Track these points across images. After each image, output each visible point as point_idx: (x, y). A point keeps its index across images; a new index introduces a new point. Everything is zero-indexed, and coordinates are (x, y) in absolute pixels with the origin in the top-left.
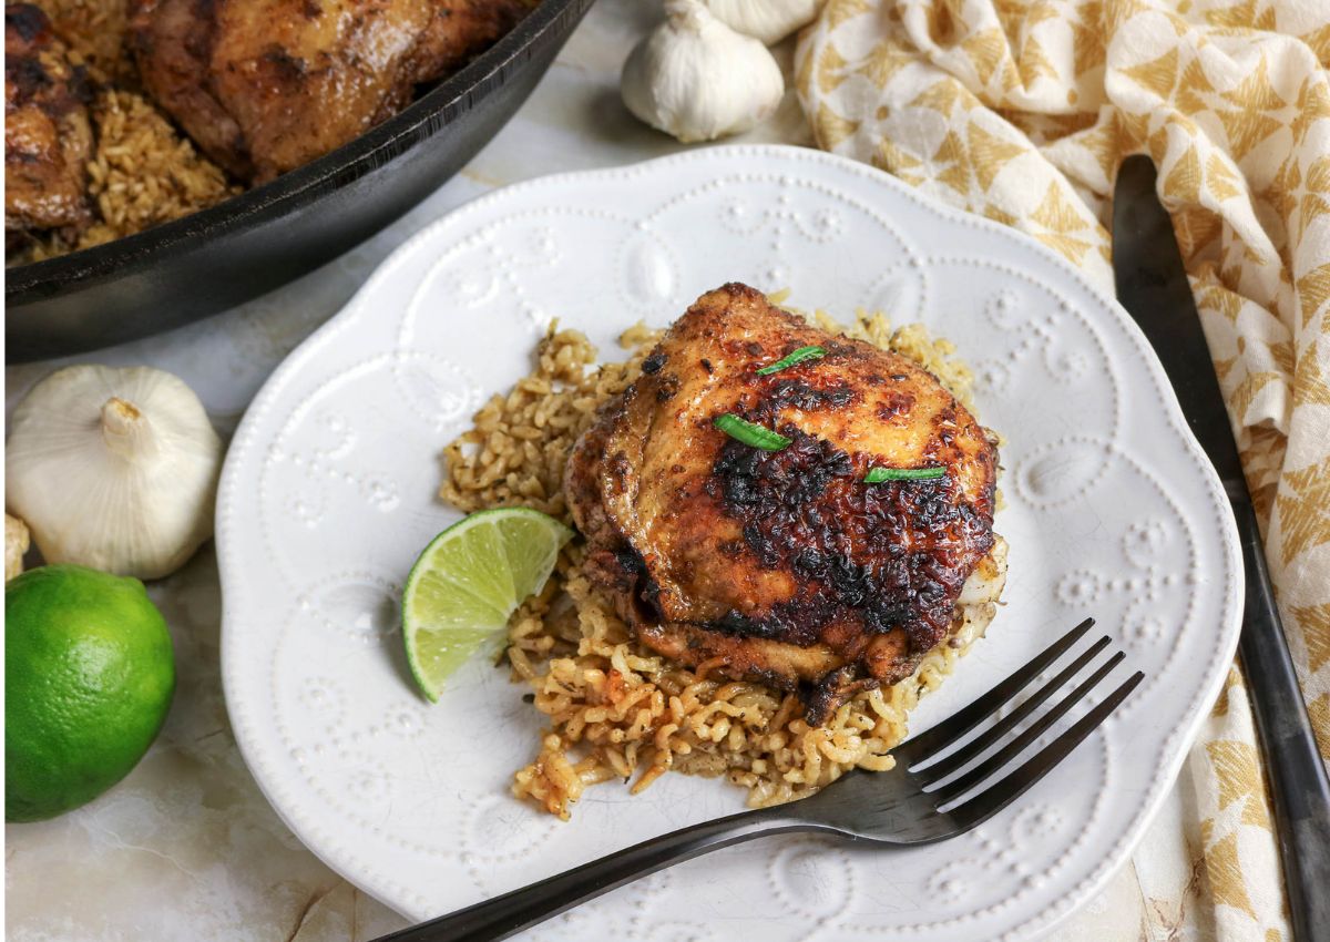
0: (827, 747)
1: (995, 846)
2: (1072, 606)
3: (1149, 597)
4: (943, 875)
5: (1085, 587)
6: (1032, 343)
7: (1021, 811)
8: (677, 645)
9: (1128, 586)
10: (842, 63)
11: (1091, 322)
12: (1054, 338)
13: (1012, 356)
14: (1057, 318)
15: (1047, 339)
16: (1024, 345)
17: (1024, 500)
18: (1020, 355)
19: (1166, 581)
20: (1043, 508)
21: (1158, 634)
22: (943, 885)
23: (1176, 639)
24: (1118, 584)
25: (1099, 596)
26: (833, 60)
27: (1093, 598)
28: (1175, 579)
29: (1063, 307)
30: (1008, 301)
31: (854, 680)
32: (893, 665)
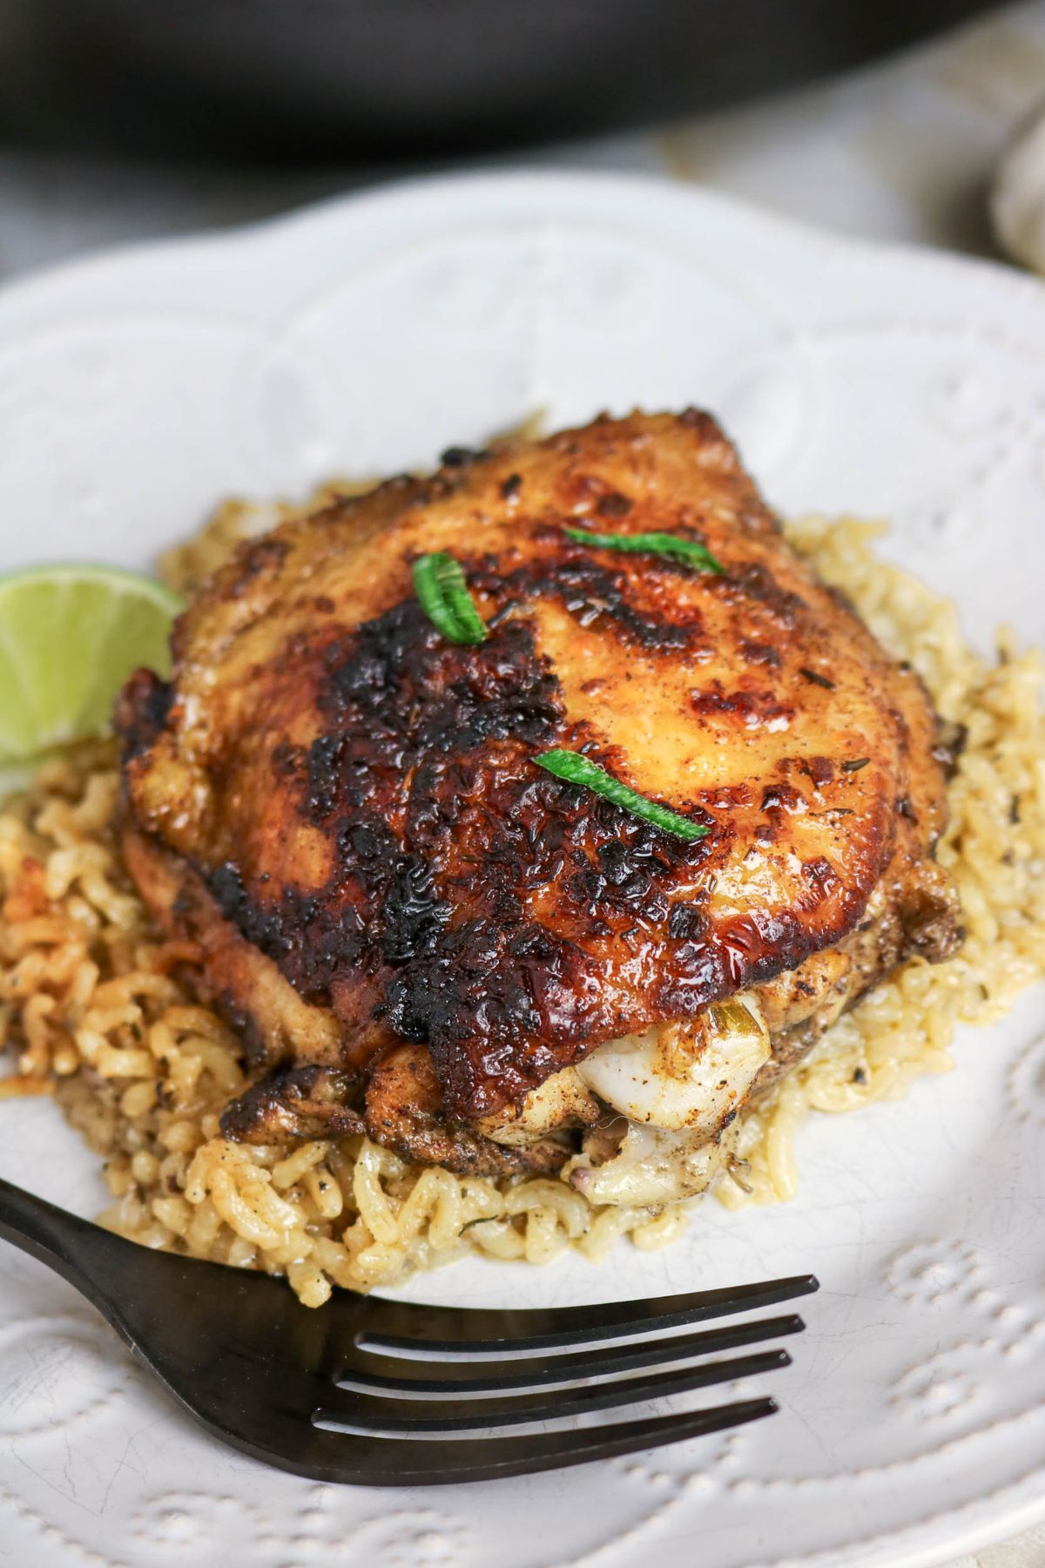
0: (222, 1182)
1: (316, 1523)
2: (892, 1289)
3: (1006, 1348)
5: (941, 1274)
7: (422, 1510)
8: (164, 895)
9: (996, 1313)
17: (1008, 1087)
20: (1023, 1118)
21: (948, 1409)
23: (962, 1434)
24: (988, 1300)
25: (942, 1302)
27: (931, 1298)
31: (335, 1100)
32: (403, 1112)
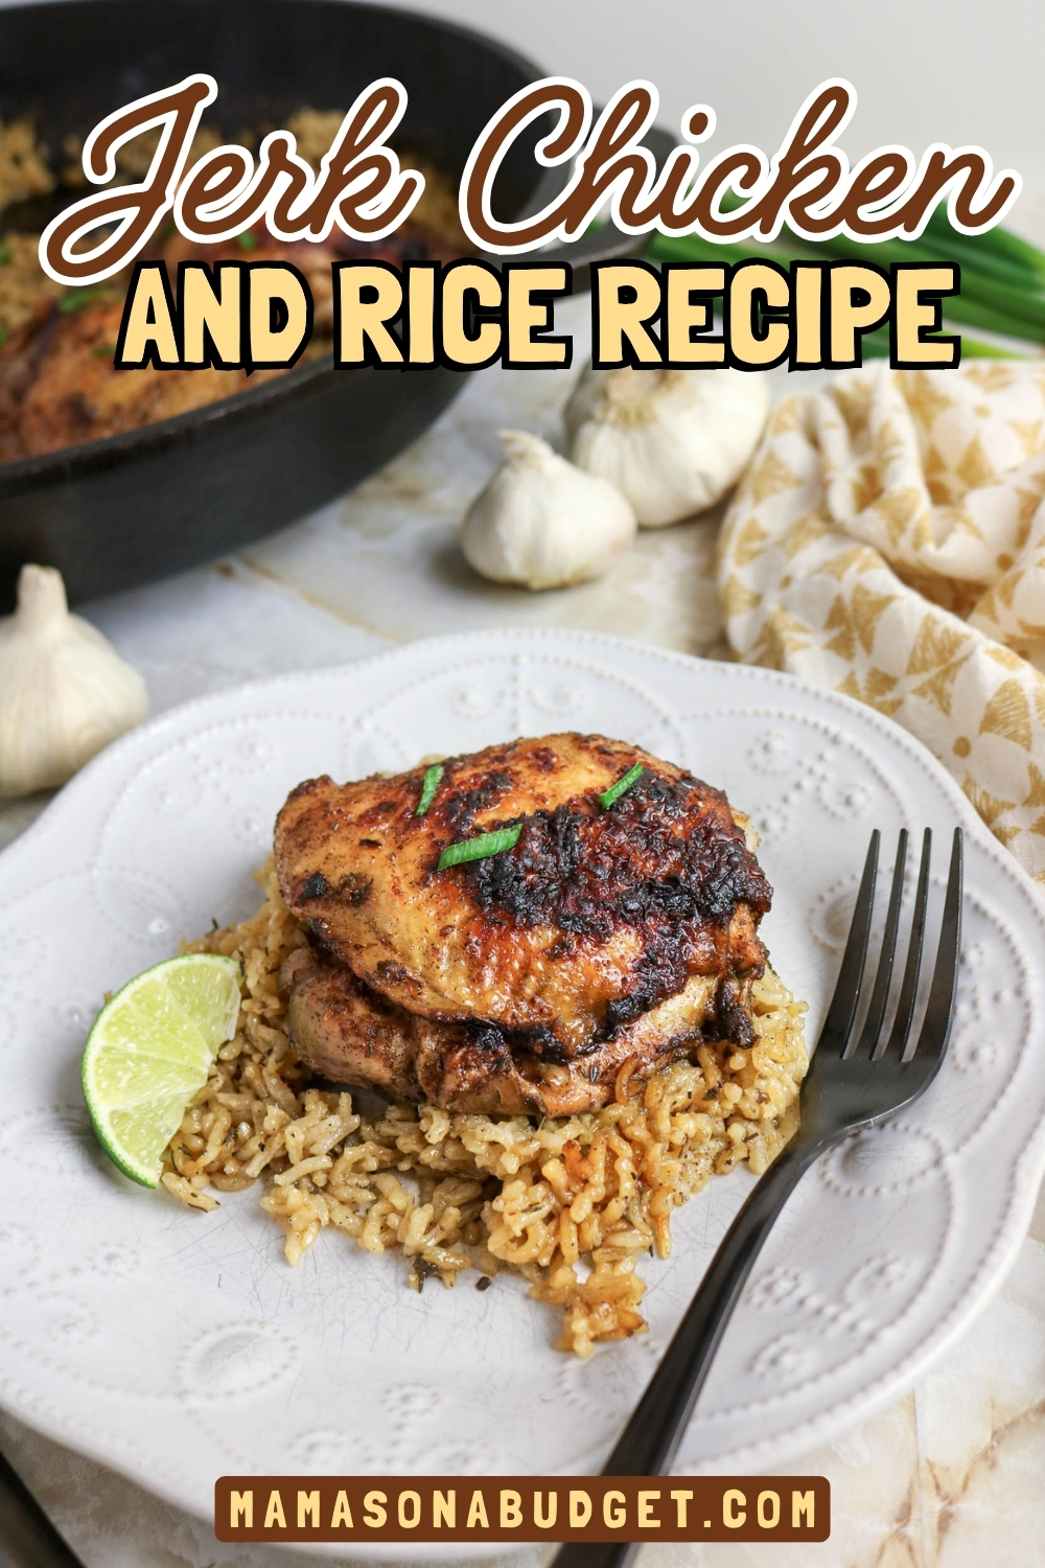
4: (773, 1350)
6: (808, 784)
10: (763, 536)
11: (868, 751)
12: (831, 776)
13: (785, 800)
14: (831, 754)
15: (823, 778)
16: (798, 786)
17: (824, 945)
18: (794, 797)
19: (996, 998)
22: (774, 1362)
26: (753, 533)
28: (1007, 995)
29: (835, 740)
30: (777, 745)
